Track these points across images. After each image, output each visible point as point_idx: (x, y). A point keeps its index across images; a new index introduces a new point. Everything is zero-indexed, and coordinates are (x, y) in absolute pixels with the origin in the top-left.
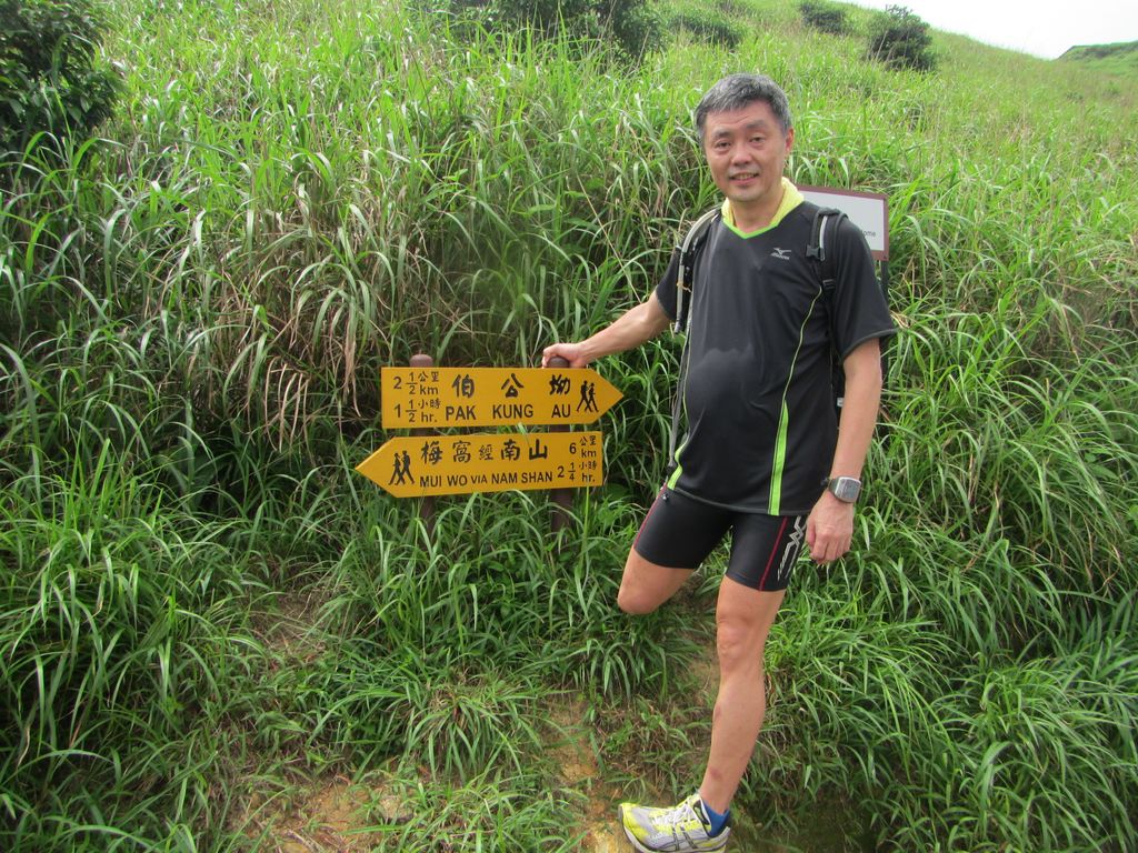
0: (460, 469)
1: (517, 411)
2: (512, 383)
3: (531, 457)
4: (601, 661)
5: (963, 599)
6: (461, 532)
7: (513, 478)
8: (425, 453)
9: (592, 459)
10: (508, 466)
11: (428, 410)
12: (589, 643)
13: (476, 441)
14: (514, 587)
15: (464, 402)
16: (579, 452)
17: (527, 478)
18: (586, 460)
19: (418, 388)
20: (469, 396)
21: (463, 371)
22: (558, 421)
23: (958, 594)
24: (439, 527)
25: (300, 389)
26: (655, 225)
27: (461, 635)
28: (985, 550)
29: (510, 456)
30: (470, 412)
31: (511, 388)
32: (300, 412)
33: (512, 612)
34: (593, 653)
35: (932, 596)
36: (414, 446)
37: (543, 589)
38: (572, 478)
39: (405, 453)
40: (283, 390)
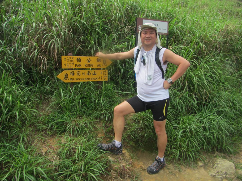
0: (78, 77)
1: (90, 65)
2: (89, 59)
3: (93, 75)
4: (106, 115)
5: (178, 103)
6: (79, 89)
7: (89, 79)
8: (71, 74)
9: (105, 75)
10: (88, 77)
11: (71, 65)
12: (104, 111)
13: (82, 71)
14: (89, 100)
15: (79, 63)
16: (103, 74)
17: (92, 79)
18: (104, 75)
19: (69, 61)
20: (80, 62)
21: (79, 57)
22: (98, 67)
23: (177, 102)
24: (74, 88)
25: (45, 61)
26: (121, 27)
27: (78, 110)
28: (184, 94)
29: (89, 74)
30: (80, 65)
31: (89, 61)
32: (46, 65)
33: (89, 105)
34: (104, 113)
35: (172, 102)
36: (69, 72)
37: (95, 101)
38: (101, 79)
39: (67, 73)
40: (42, 60)
